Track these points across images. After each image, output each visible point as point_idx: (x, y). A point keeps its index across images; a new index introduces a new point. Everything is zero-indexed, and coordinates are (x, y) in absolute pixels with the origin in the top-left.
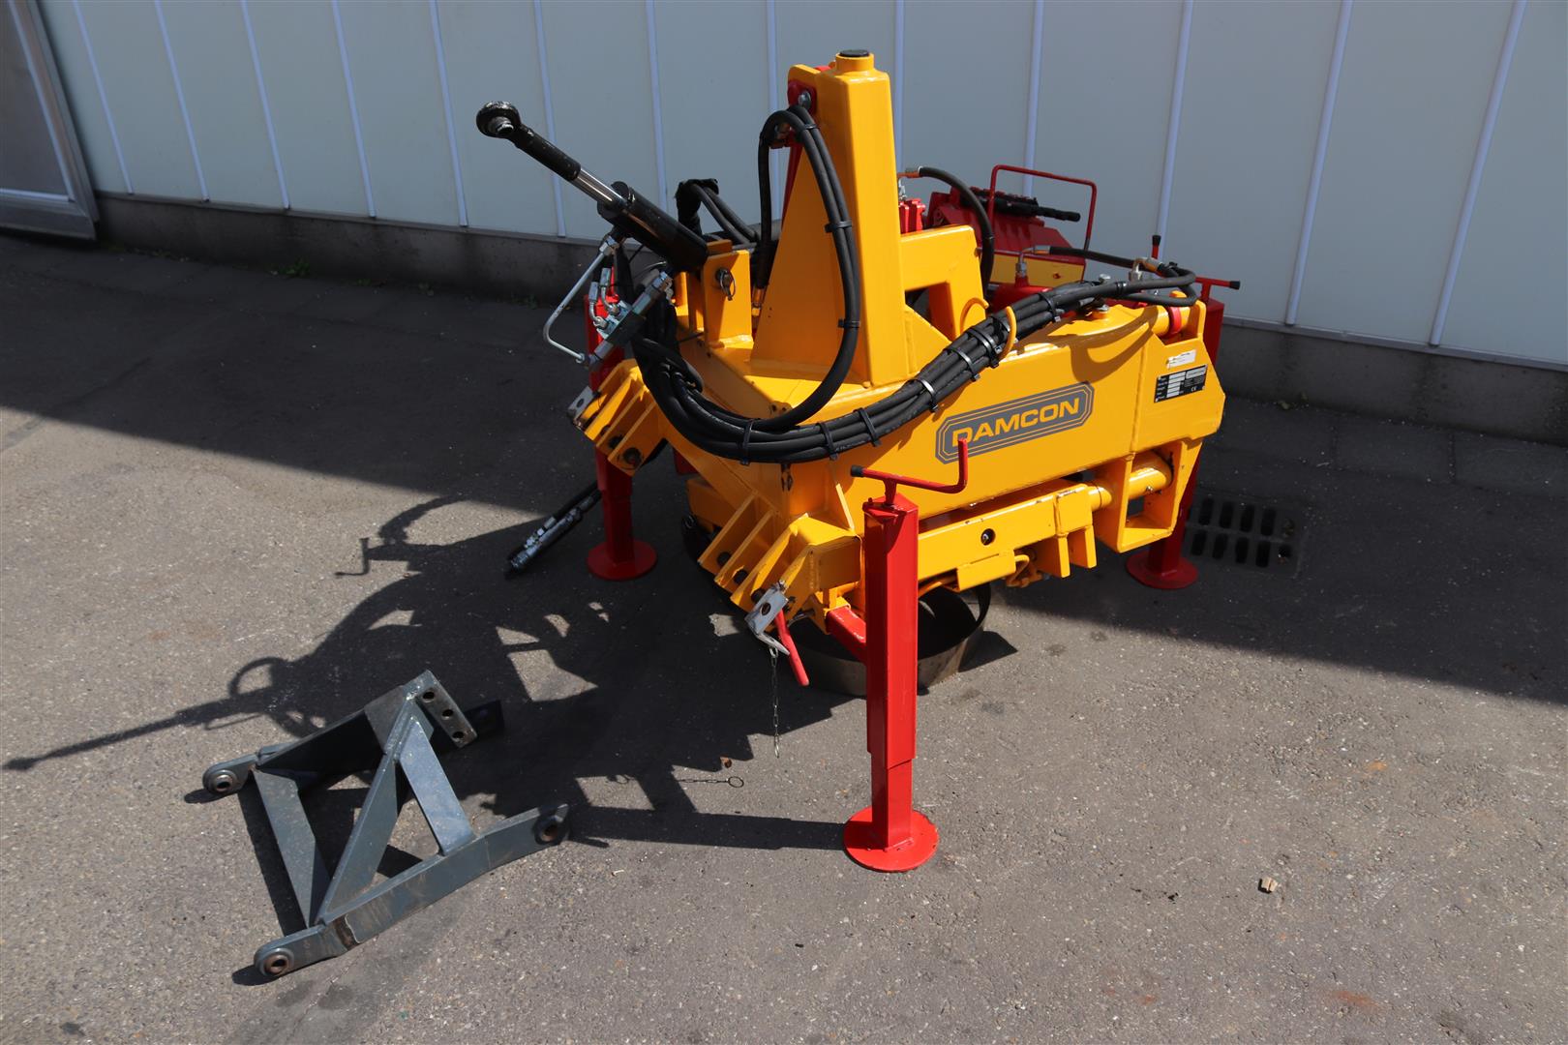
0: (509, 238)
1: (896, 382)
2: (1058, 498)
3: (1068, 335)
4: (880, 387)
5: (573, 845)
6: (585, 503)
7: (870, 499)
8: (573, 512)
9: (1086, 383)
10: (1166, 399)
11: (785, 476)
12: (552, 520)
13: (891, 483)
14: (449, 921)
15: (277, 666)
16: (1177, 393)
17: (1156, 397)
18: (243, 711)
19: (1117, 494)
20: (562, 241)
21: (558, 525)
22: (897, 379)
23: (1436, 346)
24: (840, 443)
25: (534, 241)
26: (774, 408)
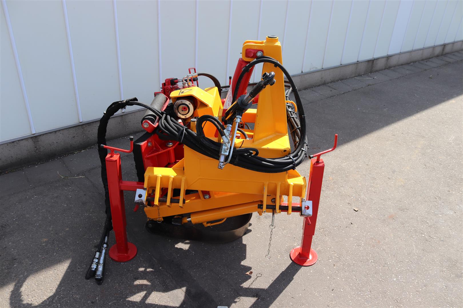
6: (106, 240)
8: (105, 246)
12: (98, 253)
21: (103, 254)
26: (285, 151)
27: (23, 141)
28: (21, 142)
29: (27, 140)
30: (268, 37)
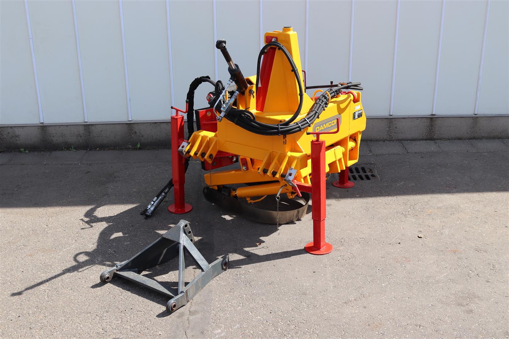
0: (62, 125)
1: (305, 113)
2: (335, 149)
3: (335, 101)
4: (302, 115)
5: (230, 270)
6: (166, 190)
7: (313, 140)
8: (163, 194)
9: (340, 114)
10: (355, 119)
11: (285, 140)
12: (156, 198)
13: (318, 135)
14: (211, 291)
15: (87, 253)
16: (357, 118)
17: (353, 118)
18: (87, 265)
19: (346, 149)
20: (86, 124)
21: (159, 199)
22: (305, 112)
23: (392, 115)
24: (303, 126)
25: (73, 125)
26: (281, 121)
27: (164, 124)
28: (162, 124)
29: (167, 124)
30: (284, 27)
